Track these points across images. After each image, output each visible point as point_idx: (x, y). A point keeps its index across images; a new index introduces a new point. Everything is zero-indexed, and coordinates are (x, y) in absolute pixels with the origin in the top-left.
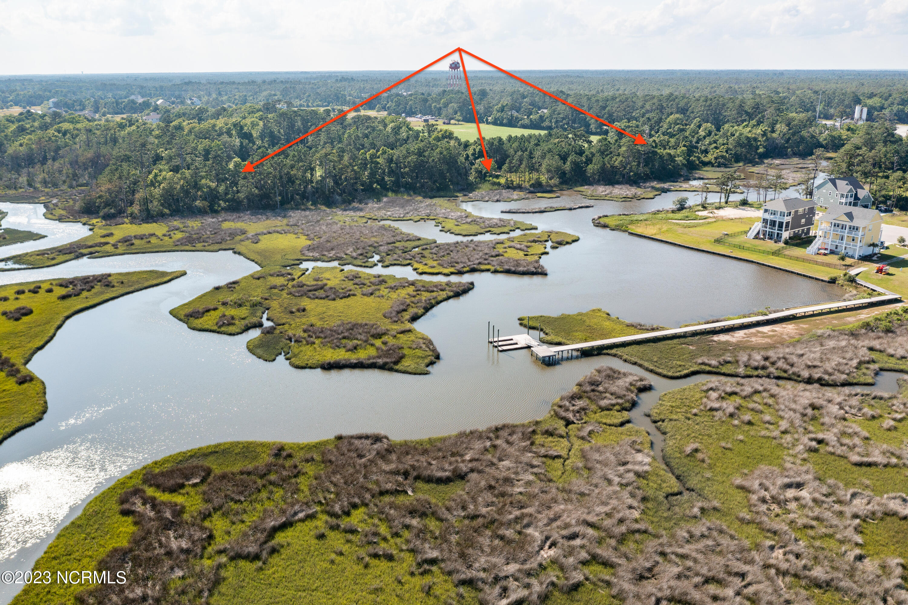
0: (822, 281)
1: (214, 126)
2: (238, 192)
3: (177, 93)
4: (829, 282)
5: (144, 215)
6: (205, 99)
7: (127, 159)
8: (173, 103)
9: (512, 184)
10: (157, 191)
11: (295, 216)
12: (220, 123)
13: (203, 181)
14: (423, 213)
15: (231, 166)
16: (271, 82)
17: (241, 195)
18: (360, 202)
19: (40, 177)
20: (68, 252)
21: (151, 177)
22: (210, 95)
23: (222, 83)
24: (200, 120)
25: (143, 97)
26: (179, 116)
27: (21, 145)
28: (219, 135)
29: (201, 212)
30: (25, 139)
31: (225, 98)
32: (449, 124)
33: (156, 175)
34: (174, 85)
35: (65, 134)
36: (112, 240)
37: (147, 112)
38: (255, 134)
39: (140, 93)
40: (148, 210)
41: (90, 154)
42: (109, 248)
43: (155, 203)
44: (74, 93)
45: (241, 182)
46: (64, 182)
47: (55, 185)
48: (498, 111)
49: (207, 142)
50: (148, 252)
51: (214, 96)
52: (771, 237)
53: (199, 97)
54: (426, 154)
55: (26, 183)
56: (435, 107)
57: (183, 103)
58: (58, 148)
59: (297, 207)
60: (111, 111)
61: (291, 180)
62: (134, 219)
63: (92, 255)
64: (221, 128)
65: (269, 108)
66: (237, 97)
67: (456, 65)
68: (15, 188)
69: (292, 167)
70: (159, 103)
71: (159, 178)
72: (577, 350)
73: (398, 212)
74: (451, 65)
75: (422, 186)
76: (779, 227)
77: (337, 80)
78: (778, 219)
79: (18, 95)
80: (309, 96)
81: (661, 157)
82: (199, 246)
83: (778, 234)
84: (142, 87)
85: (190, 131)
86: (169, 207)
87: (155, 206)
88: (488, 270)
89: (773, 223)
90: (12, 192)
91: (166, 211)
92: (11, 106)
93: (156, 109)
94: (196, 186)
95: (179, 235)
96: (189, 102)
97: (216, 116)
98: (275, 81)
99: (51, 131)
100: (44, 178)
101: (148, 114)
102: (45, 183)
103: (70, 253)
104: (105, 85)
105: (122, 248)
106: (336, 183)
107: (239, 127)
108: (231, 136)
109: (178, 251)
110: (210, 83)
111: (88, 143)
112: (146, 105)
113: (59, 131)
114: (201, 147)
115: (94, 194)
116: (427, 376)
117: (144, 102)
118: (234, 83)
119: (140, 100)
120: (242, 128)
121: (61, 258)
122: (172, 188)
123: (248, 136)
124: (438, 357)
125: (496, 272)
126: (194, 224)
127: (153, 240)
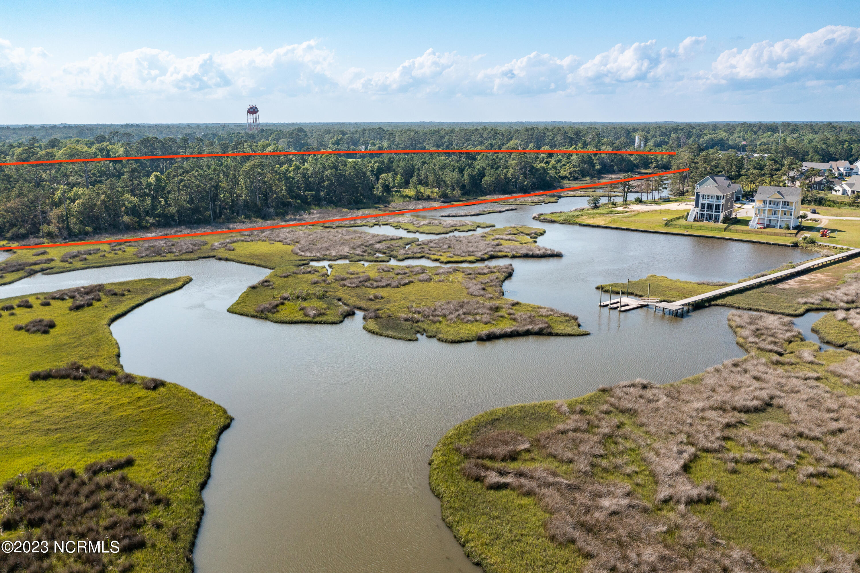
0: (786, 246)
4: (792, 246)
5: (66, 233)
9: (422, 195)
17: (172, 210)
18: (294, 214)
20: (14, 269)
36: (54, 257)
40: (69, 228)
43: (73, 221)
48: (334, 145)
50: (115, 265)
52: (709, 218)
59: (231, 221)
62: (52, 238)
67: (254, 110)
72: (688, 304)
74: (249, 109)
76: (716, 209)
78: (714, 202)
81: (538, 170)
82: (170, 256)
83: (716, 216)
88: (505, 256)
89: (710, 206)
91: (88, 229)
103: (18, 270)
105: (77, 263)
109: (149, 262)
116: (588, 336)
121: (12, 276)
125: (514, 257)
127: (106, 254)
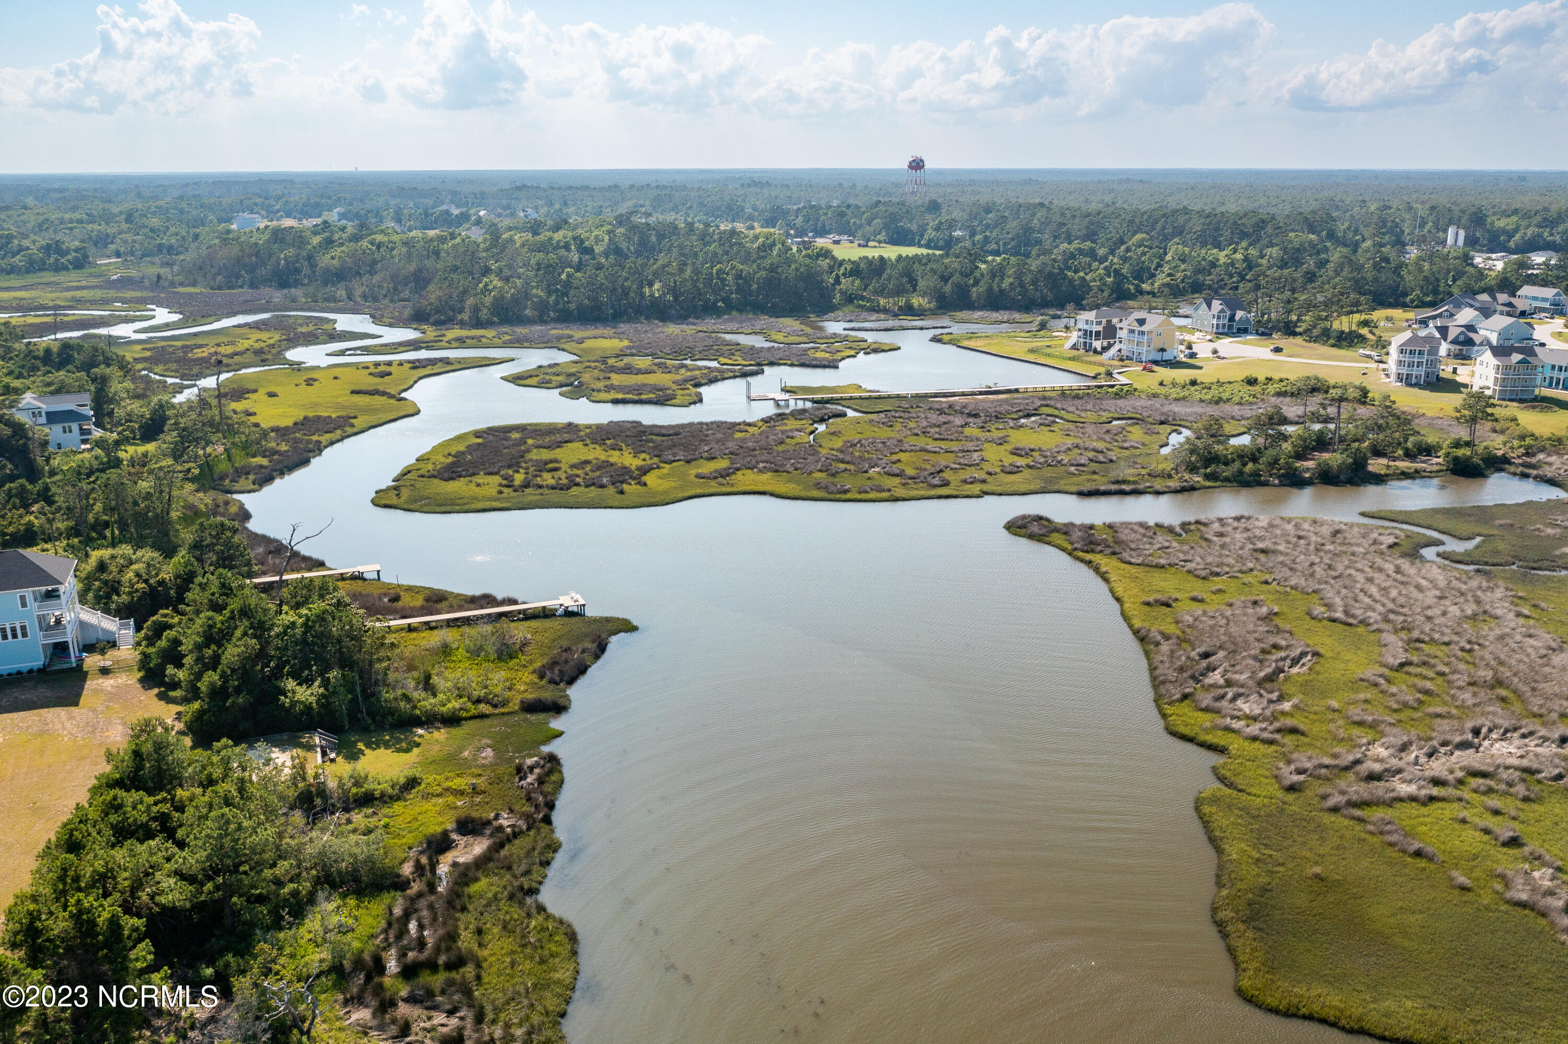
0: (1089, 376)
1: (551, 239)
2: (568, 302)
3: (504, 202)
4: (1093, 378)
5: (474, 322)
6: (543, 211)
7: (455, 269)
8: (499, 215)
10: (488, 300)
11: (623, 327)
12: (558, 236)
13: (534, 291)
14: (758, 328)
15: (564, 276)
16: (643, 187)
17: (572, 306)
18: (697, 318)
19: (358, 292)
20: (405, 345)
21: (481, 285)
22: (551, 204)
23: (570, 188)
24: (535, 233)
25: (457, 207)
26: (510, 229)
27: (333, 258)
28: (555, 249)
29: (531, 321)
30: (338, 251)
31: (572, 209)
32: (867, 246)
33: (486, 285)
34: (501, 191)
35: (378, 247)
36: (445, 339)
37: (466, 226)
38: (598, 249)
39: (452, 202)
40: (478, 318)
41: (412, 267)
42: (443, 344)
43: (485, 311)
44: (362, 201)
45: (572, 293)
46: (385, 296)
47: (375, 299)
48: (934, 230)
49: (541, 255)
50: (480, 347)
51: (557, 206)
52: (1085, 347)
53: (536, 208)
54: (780, 270)
55: (345, 296)
56: (855, 223)
57: (513, 215)
58: (375, 262)
59: (630, 320)
60: (419, 224)
61: (626, 292)
62: (463, 324)
63: (428, 348)
64: (559, 241)
65: (621, 220)
66: (588, 209)
67: (918, 163)
68: (335, 301)
69: (626, 279)
70: (482, 213)
71: (491, 287)
72: (809, 399)
73: (734, 326)
74: (911, 163)
75: (773, 306)
76: (1090, 336)
77: (743, 185)
78: (1089, 328)
79: (287, 202)
80: (691, 207)
81: (1071, 281)
82: (526, 344)
83: (1090, 343)
84: (455, 193)
85: (523, 245)
86: (498, 315)
87: (484, 314)
88: (785, 364)
89: (1085, 333)
90: (332, 305)
91: (496, 318)
92: (282, 217)
93: (479, 222)
94: (527, 296)
95: (507, 337)
96: (522, 214)
97: (556, 228)
98: (648, 185)
99: (365, 243)
100: (364, 292)
101: (468, 229)
102: (365, 297)
104: (403, 189)
105: (455, 344)
106: (676, 298)
107: (579, 241)
108: (569, 250)
110: (552, 188)
111: (409, 256)
112: (464, 217)
113: (372, 244)
114: (533, 262)
115: (425, 302)
117: (462, 213)
118: (587, 188)
119: (455, 211)
120: (582, 242)
121: (401, 349)
122: (503, 297)
123: (589, 251)
124: (701, 401)
125: (792, 365)
126: (521, 331)
127: (484, 340)
